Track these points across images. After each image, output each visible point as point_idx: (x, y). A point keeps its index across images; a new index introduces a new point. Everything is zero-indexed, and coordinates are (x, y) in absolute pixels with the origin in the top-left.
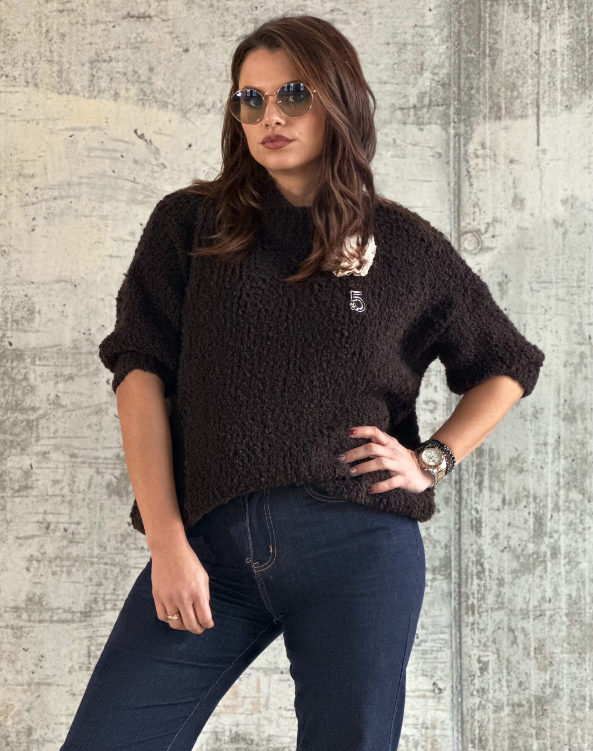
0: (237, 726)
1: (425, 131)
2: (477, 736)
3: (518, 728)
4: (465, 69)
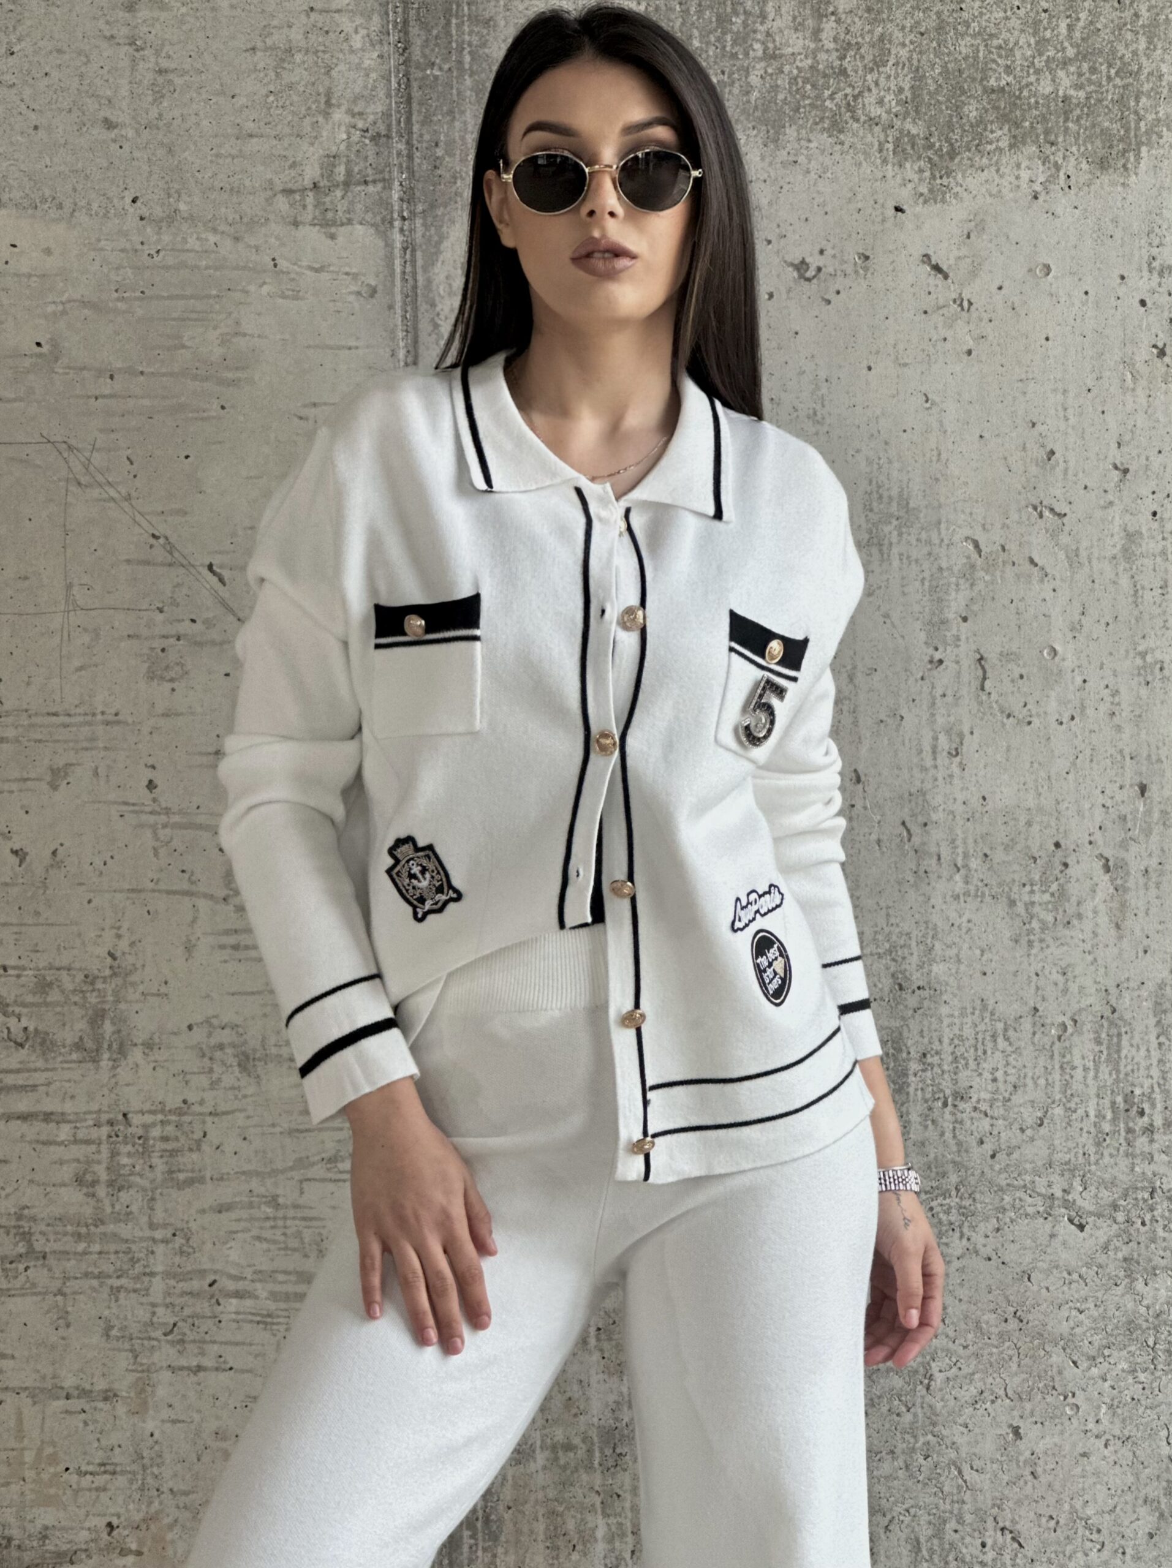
1: (340, 239)
2: (481, 1512)
3: (567, 1495)
4: (420, 104)
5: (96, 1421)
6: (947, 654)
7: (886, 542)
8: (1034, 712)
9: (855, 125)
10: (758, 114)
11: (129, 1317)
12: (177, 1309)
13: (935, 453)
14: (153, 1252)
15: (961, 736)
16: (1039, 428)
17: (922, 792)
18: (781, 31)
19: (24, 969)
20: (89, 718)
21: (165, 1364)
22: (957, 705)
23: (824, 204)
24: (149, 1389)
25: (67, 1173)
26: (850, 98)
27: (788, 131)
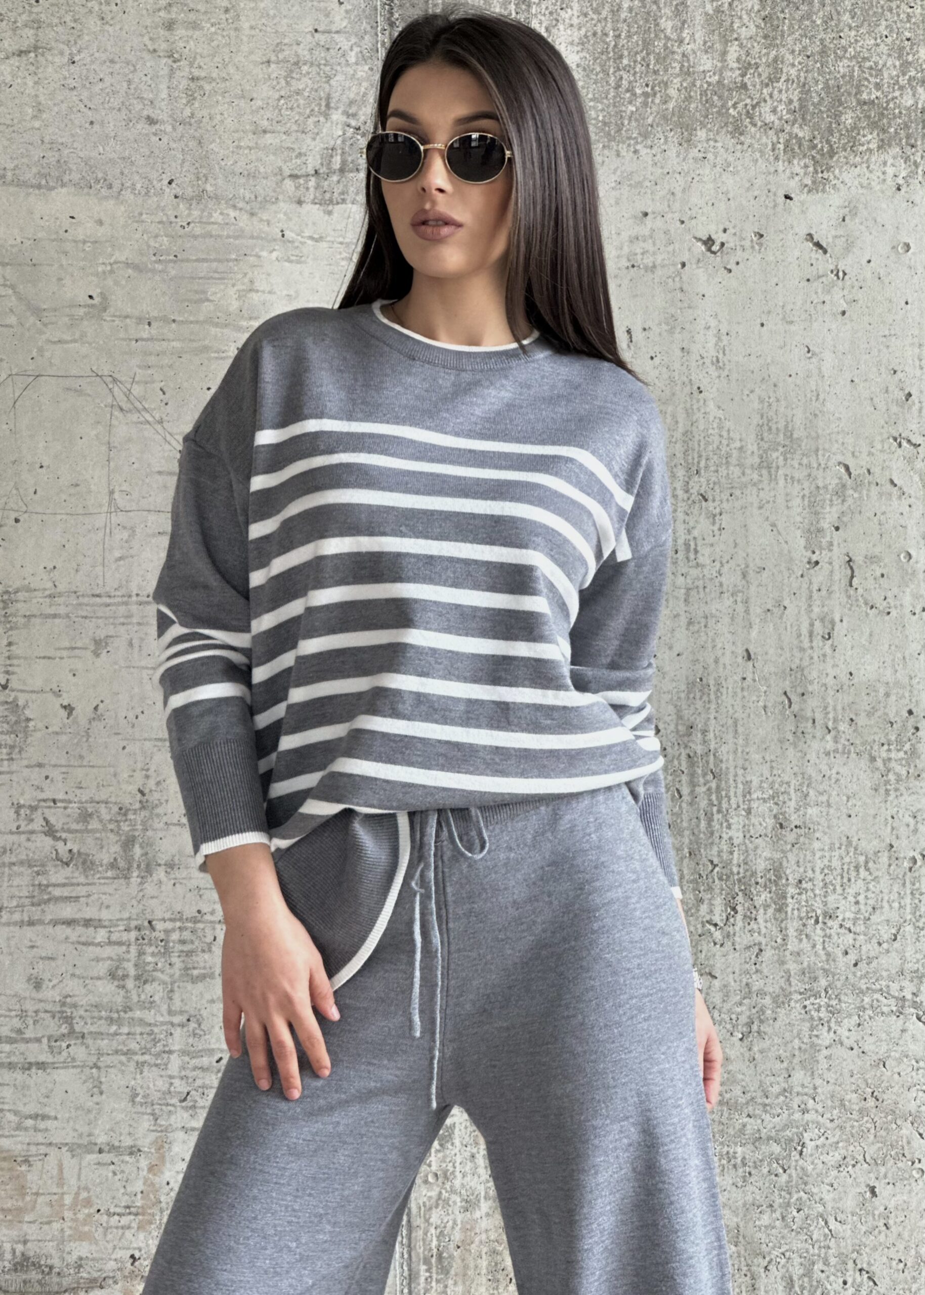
0: (25, 1242)
1: (335, 215)
2: (435, 1251)
5: (123, 1172)
6: (822, 556)
7: (774, 465)
8: (892, 604)
9: (753, 129)
10: (675, 119)
11: (151, 1086)
12: (190, 1080)
13: (815, 393)
14: (171, 1034)
15: (833, 623)
16: (899, 373)
17: (801, 668)
18: (694, 53)
19: (70, 802)
20: (125, 599)
21: (180, 1126)
22: (829, 598)
23: (727, 193)
24: (166, 1146)
25: (103, 968)
26: (749, 107)
27: (699, 133)
